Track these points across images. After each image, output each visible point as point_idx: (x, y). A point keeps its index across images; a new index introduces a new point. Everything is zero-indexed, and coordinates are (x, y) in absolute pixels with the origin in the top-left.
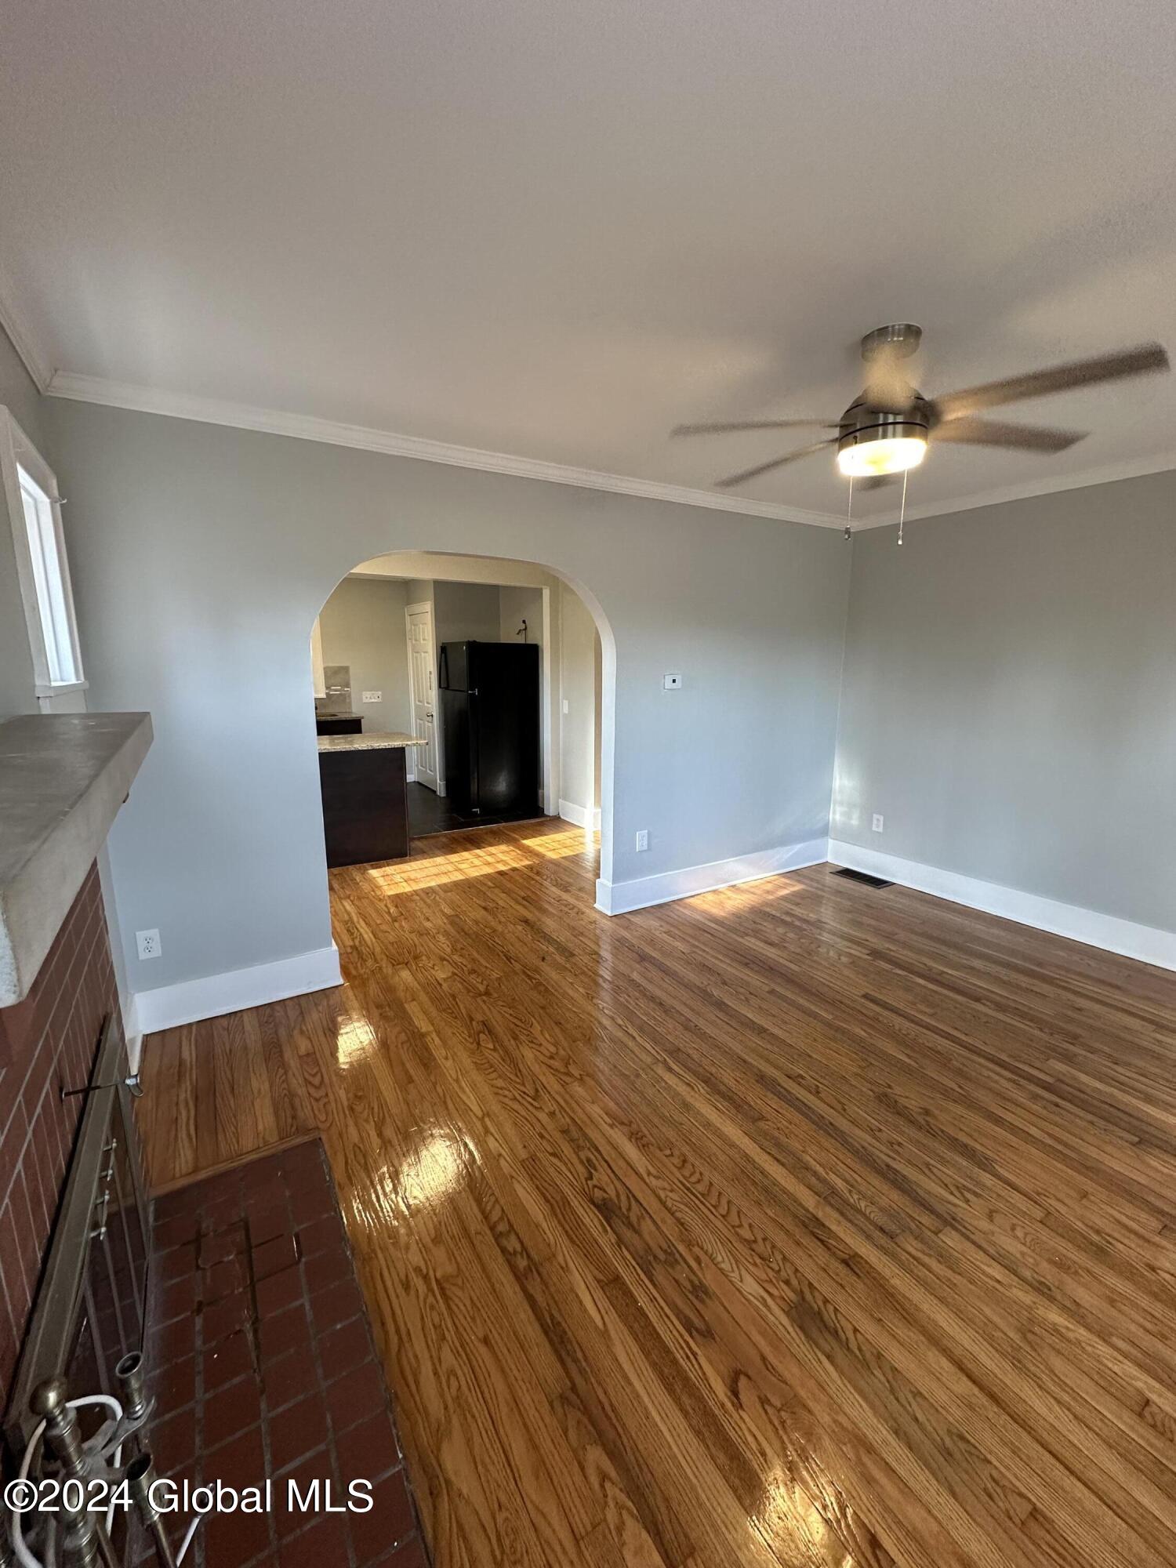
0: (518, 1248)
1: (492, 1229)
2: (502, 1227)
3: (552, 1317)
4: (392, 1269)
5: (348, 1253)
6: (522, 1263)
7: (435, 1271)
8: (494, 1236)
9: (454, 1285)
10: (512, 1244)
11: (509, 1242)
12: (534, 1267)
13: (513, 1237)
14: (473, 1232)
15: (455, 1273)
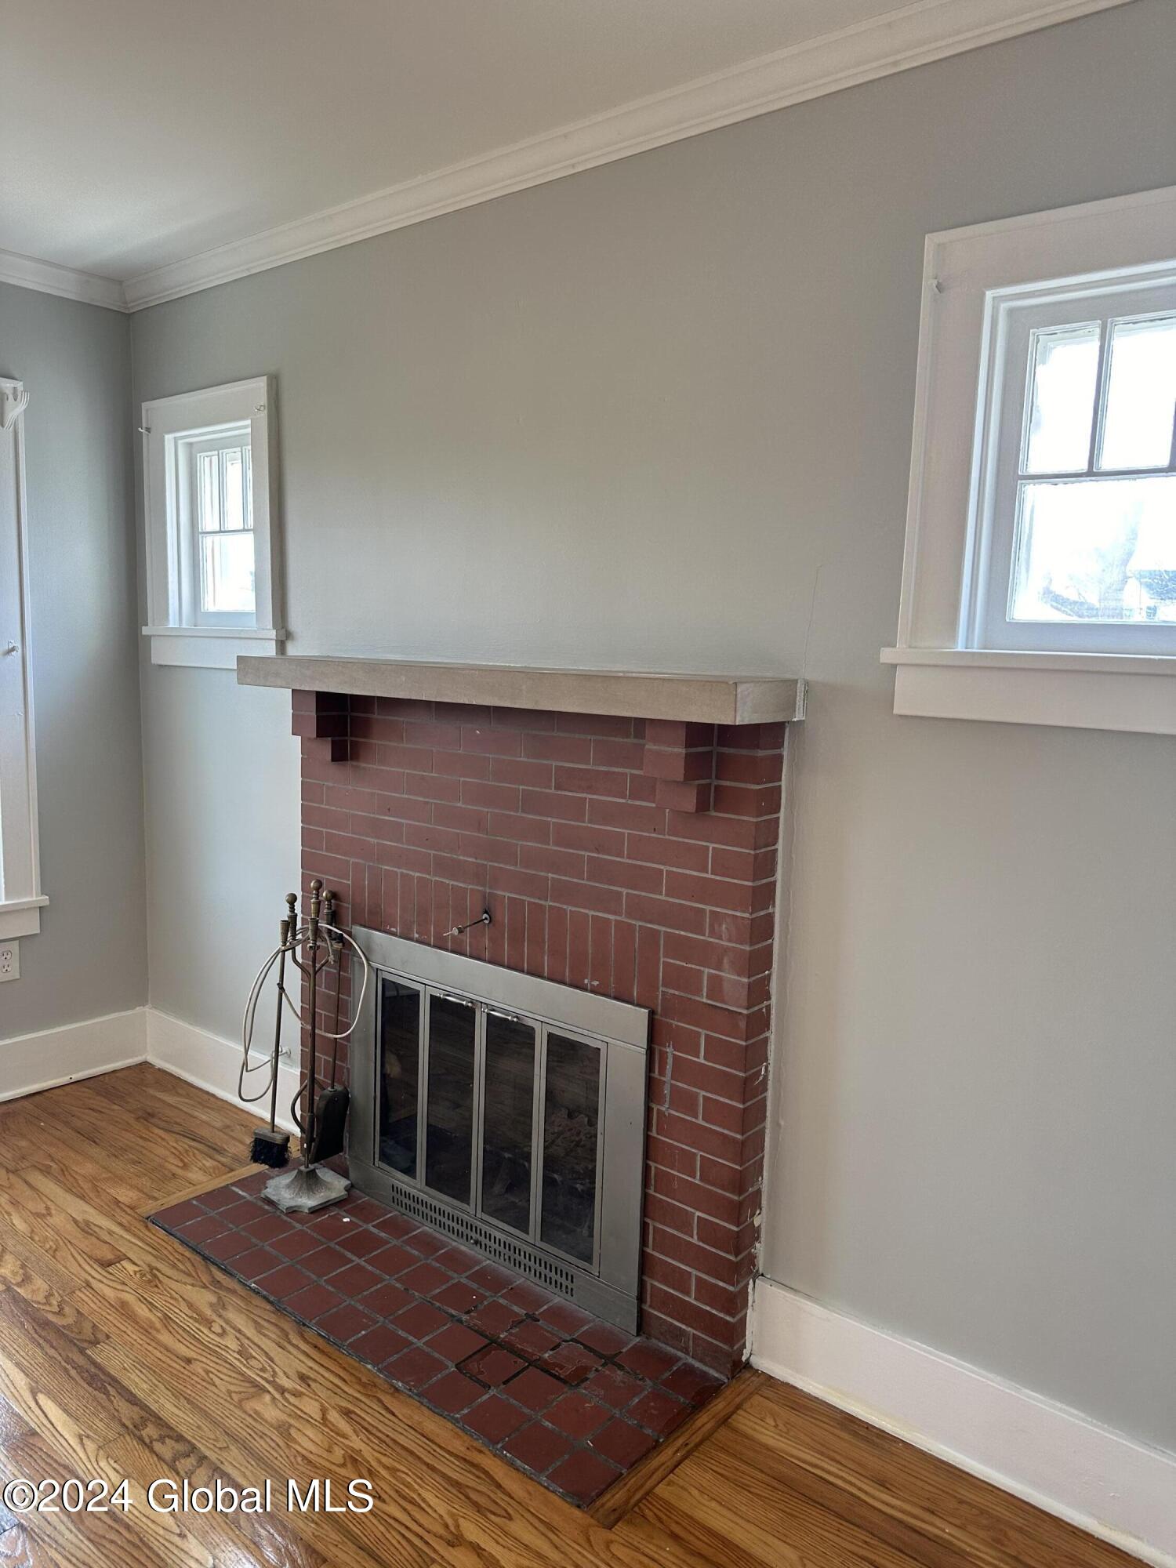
0: (157, 1446)
1: (203, 1459)
2: (189, 1463)
3: (107, 1393)
4: (330, 1386)
5: (400, 1384)
6: (150, 1431)
7: (274, 1398)
8: (199, 1450)
9: (241, 1393)
10: (166, 1450)
11: (173, 1448)
12: (134, 1430)
13: (168, 1456)
14: (231, 1447)
15: (243, 1403)
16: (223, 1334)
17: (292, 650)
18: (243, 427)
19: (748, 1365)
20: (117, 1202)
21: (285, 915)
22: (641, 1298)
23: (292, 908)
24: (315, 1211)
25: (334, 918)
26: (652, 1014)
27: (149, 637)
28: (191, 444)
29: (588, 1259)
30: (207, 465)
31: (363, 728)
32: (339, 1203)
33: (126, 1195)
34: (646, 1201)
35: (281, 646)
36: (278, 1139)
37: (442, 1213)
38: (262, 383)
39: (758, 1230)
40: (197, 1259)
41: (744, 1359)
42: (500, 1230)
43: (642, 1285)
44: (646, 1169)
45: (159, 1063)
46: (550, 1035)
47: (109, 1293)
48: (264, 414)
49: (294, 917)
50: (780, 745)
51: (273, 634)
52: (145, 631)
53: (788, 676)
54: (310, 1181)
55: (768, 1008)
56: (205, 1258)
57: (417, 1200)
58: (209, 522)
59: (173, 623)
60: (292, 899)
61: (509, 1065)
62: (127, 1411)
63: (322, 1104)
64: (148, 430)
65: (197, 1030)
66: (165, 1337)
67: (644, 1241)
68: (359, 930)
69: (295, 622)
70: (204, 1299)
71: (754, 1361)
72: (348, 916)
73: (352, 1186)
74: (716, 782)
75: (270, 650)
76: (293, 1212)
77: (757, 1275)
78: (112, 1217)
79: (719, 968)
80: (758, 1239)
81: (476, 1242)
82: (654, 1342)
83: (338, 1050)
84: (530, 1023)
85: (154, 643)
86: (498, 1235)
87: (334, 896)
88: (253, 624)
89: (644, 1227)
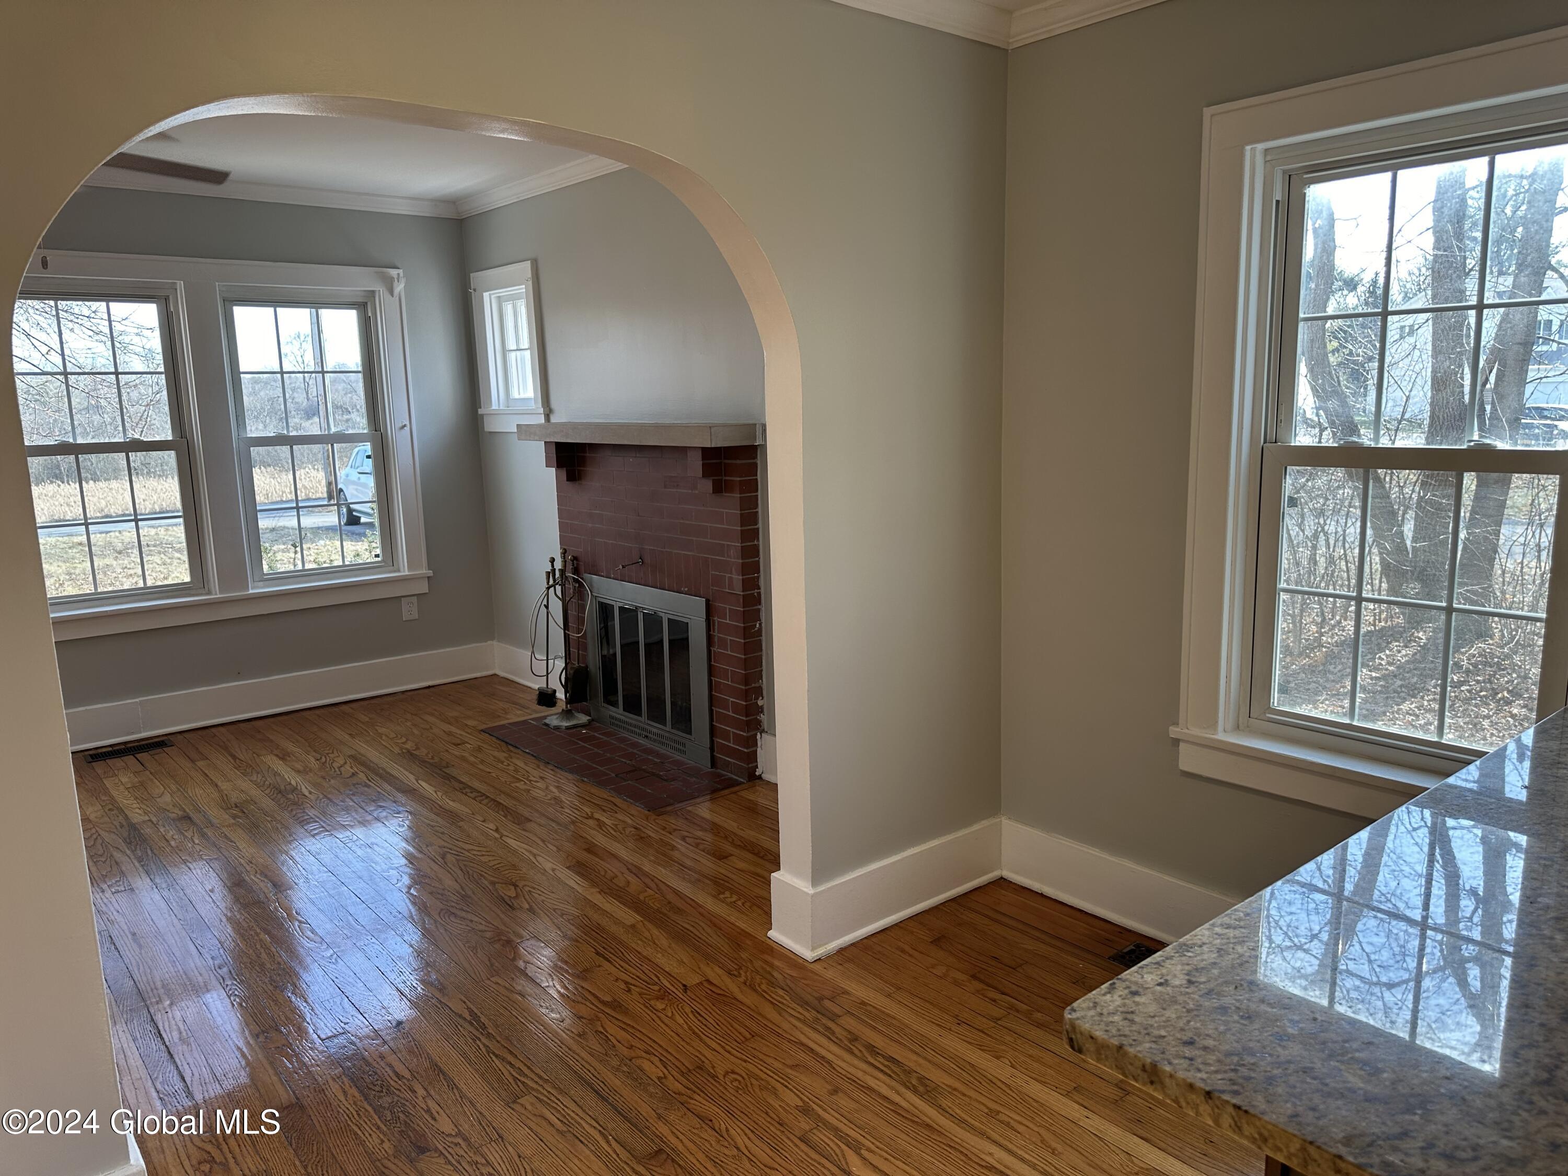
16: (509, 765)
17: (554, 419)
18: (522, 289)
19: (760, 777)
20: (467, 725)
21: (549, 569)
22: (712, 749)
23: (553, 566)
24: (568, 728)
25: (576, 571)
26: (708, 602)
27: (482, 416)
28: (499, 297)
29: (690, 733)
30: (508, 309)
31: (582, 462)
32: (583, 726)
33: (471, 723)
34: (711, 697)
35: (548, 417)
36: (550, 691)
37: (631, 725)
38: (528, 264)
39: (762, 707)
40: (503, 743)
41: (757, 773)
42: (655, 728)
43: (712, 742)
44: (710, 682)
45: (502, 674)
46: (669, 619)
47: (456, 753)
48: (530, 283)
49: (554, 570)
50: (756, 457)
51: (542, 410)
52: (480, 411)
53: (751, 422)
54: (567, 714)
55: (759, 594)
56: (507, 743)
57: (620, 720)
58: (511, 345)
59: (495, 406)
60: (552, 561)
61: (654, 639)
62: (456, 785)
63: (572, 672)
64: (475, 290)
65: (521, 651)
66: (481, 766)
67: (711, 719)
68: (587, 576)
69: (554, 404)
70: (502, 756)
71: (764, 776)
72: (582, 568)
73: (593, 720)
74: (724, 478)
75: (542, 420)
76: (557, 728)
77: (763, 731)
78: (464, 730)
79: (731, 573)
80: (762, 712)
81: (647, 737)
82: (719, 771)
83: (582, 644)
84: (661, 614)
85: (485, 418)
86: (655, 730)
87: (575, 558)
88: (532, 405)
89: (711, 711)
